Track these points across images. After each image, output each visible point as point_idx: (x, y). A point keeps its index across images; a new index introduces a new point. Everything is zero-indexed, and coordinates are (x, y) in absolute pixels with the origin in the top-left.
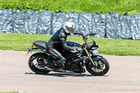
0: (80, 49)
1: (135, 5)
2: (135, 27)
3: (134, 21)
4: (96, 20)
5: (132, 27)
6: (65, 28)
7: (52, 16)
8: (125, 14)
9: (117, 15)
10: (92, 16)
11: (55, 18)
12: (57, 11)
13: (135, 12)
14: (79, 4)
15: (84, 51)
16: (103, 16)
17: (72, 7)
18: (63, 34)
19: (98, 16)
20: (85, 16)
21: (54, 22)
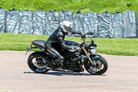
0: (78, 48)
1: (88, 3)
2: (87, 25)
3: (86, 19)
4: (50, 18)
5: (85, 25)
6: (63, 27)
7: (6, 13)
8: (78, 12)
9: (70, 13)
10: (46, 14)
11: (9, 16)
12: (11, 9)
13: (87, 10)
14: (32, 2)
15: (82, 50)
16: (56, 14)
17: (26, 5)
18: (61, 33)
19: (51, 14)
20: (38, 14)
21: (8, 20)
